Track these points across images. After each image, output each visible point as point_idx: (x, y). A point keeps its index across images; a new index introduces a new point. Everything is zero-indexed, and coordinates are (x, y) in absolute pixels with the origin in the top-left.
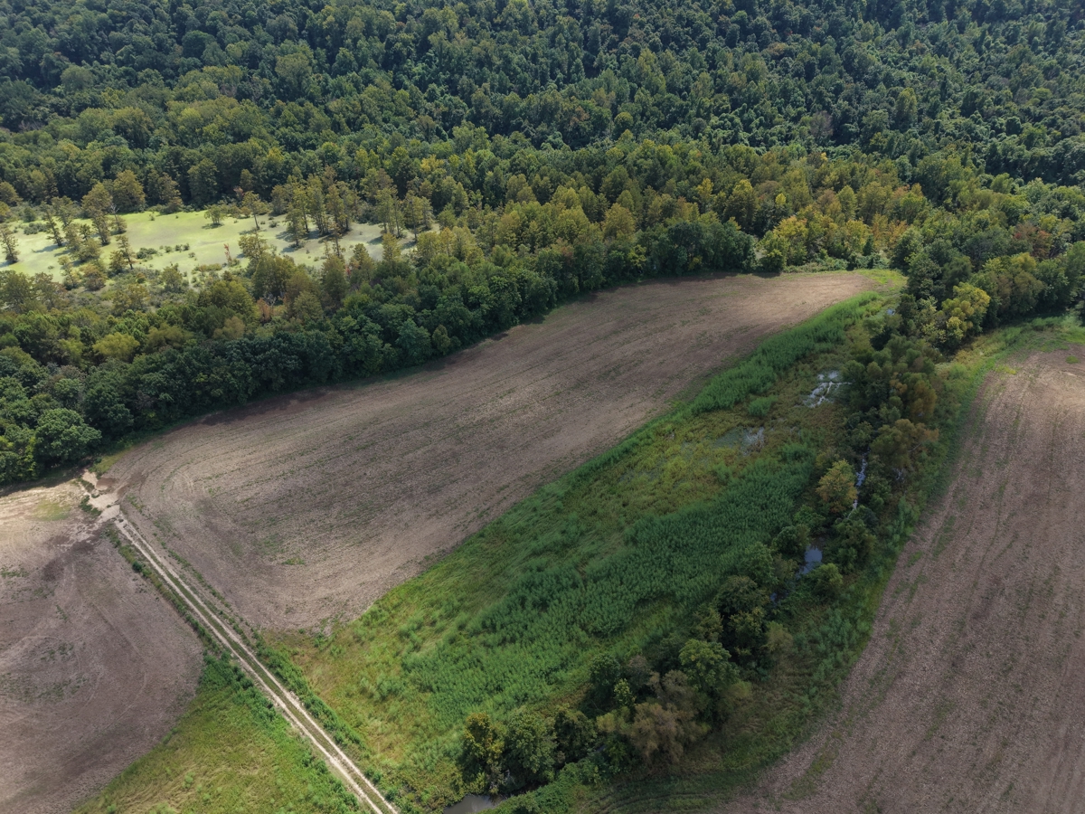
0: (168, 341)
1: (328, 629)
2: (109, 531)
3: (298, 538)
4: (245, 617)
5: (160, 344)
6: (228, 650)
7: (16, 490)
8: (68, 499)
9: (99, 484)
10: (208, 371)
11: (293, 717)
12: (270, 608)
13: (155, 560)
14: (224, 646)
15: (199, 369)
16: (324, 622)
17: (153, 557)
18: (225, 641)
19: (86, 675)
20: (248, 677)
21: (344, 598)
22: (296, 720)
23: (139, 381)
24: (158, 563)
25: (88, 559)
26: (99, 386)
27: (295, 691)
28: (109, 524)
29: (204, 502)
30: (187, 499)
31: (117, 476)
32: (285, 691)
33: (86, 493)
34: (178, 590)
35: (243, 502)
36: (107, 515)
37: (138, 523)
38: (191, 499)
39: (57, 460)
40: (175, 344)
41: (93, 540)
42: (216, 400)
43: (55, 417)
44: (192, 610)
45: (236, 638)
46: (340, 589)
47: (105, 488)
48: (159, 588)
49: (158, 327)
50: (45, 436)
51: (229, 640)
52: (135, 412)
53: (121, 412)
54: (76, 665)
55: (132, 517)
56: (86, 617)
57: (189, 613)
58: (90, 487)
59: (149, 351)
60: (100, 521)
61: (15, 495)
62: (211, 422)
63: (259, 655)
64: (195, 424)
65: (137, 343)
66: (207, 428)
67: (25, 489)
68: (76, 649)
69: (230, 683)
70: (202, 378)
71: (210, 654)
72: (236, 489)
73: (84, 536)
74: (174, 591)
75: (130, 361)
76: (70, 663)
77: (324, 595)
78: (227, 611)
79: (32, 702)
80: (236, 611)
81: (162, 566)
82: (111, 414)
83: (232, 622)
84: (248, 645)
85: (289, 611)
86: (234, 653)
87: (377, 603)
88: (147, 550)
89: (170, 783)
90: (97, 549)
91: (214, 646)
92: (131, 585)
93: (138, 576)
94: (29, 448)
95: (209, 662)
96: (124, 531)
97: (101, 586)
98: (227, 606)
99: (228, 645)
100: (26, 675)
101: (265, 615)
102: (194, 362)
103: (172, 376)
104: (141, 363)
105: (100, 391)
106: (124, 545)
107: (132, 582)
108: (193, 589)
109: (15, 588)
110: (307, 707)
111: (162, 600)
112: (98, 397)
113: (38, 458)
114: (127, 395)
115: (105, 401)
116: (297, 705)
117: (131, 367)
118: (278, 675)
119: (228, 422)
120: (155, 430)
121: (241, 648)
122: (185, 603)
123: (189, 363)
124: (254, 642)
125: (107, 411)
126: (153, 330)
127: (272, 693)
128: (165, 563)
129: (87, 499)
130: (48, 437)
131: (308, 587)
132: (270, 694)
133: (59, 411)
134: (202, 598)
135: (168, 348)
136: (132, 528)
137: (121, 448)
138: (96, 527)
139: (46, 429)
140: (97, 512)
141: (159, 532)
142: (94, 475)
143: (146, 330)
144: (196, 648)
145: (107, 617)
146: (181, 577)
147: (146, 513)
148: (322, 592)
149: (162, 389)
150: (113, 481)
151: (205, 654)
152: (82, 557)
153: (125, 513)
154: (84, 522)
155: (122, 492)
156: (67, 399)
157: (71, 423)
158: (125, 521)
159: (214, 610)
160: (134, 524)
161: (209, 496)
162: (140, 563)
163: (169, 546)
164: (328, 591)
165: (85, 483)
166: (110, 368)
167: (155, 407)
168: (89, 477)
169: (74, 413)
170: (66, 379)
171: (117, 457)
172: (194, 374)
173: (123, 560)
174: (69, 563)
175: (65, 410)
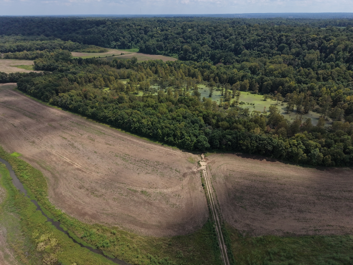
0: (237, 128)
1: (244, 234)
2: (201, 172)
3: (248, 201)
4: (223, 215)
5: (235, 128)
6: (215, 221)
7: (187, 151)
8: (196, 159)
9: (204, 159)
10: (244, 141)
11: (223, 253)
12: (231, 217)
13: (208, 186)
14: (214, 220)
15: (242, 139)
16: (244, 231)
17: (208, 184)
18: (215, 218)
19: (180, 205)
20: (216, 233)
21: (254, 228)
22: (223, 255)
23: (225, 136)
24: (208, 187)
25: (193, 177)
26: (215, 134)
27: (227, 246)
28: (202, 170)
29: (227, 176)
30: (223, 173)
31: (209, 159)
32: (224, 244)
33: (200, 160)
34: (210, 197)
35: (237, 182)
36: (203, 167)
37: (208, 173)
38: (224, 174)
39: (198, 148)
40: (239, 130)
41: (197, 172)
42: (242, 149)
43: (202, 137)
44: (211, 205)
45: (218, 220)
46: (254, 225)
47: (205, 160)
48: (206, 193)
49: (236, 123)
50: (198, 141)
51: (216, 219)
52: (220, 144)
53: (217, 143)
54: (179, 201)
55: (208, 171)
56: (187, 191)
57: (209, 204)
58: (202, 158)
59: (231, 129)
60: (200, 168)
61: (186, 152)
62: (238, 155)
63: (222, 229)
64: (234, 154)
65: (229, 126)
66: (237, 156)
67: (188, 152)
68: (181, 198)
69: (211, 231)
70: (241, 142)
71: (210, 220)
72: (237, 177)
73: (195, 170)
74: (209, 196)
75: (225, 130)
76: (179, 200)
77: (248, 223)
78: (219, 210)
79: (167, 204)
80: (221, 212)
81: (209, 188)
82: (214, 142)
83: (219, 214)
84: (220, 224)
85: (236, 221)
86: (216, 223)
87: (263, 236)
88: (207, 182)
89: (185, 247)
90: (196, 175)
91: (212, 218)
92: (200, 189)
93: (202, 187)
94: (193, 143)
95: (208, 221)
96: (204, 174)
97: (193, 185)
98: (220, 209)
99: (215, 220)
100: (169, 197)
101: (229, 218)
102: (241, 137)
103: (234, 138)
104: (228, 131)
105: (215, 135)
106: (203, 177)
107: (200, 188)
108: (213, 199)
109: (176, 175)
110: (228, 253)
111: (205, 197)
112: (213, 137)
113: (194, 146)
114: (220, 139)
115: (215, 138)
116: (226, 251)
117: (225, 132)
118: (224, 238)
119: (243, 157)
120: (223, 151)
121: (218, 223)
122: (210, 202)
123: (240, 136)
124: (222, 224)
125: (214, 141)
126: (235, 124)
127: (220, 242)
128: (210, 188)
129: (200, 161)
130: (198, 142)
131: (244, 218)
132: (219, 242)
133: (203, 136)
134: (214, 203)
135: (236, 130)
136: (206, 174)
137: (213, 152)
138: (199, 169)
139: (199, 140)
140: (200, 166)
141: (212, 178)
142: (204, 156)
143: (233, 123)
144: (207, 216)
145: (191, 194)
146: (212, 194)
147: (211, 172)
148: (248, 222)
149: (230, 141)
150: (207, 159)
151: (209, 219)
152: (193, 175)
153: (207, 169)
154: (197, 166)
155: (208, 163)
156: (206, 134)
157: (205, 140)
158: (206, 171)
159: (216, 208)
160: (207, 173)
161: (229, 175)
162: (204, 184)
163: (213, 184)
164: (250, 223)
165: (201, 157)
166: (219, 130)
167: (226, 145)
168: (203, 156)
169: (206, 138)
170: (208, 129)
171: (211, 154)
172: (240, 140)
173: (201, 181)
174: (189, 175)
175: (205, 137)
